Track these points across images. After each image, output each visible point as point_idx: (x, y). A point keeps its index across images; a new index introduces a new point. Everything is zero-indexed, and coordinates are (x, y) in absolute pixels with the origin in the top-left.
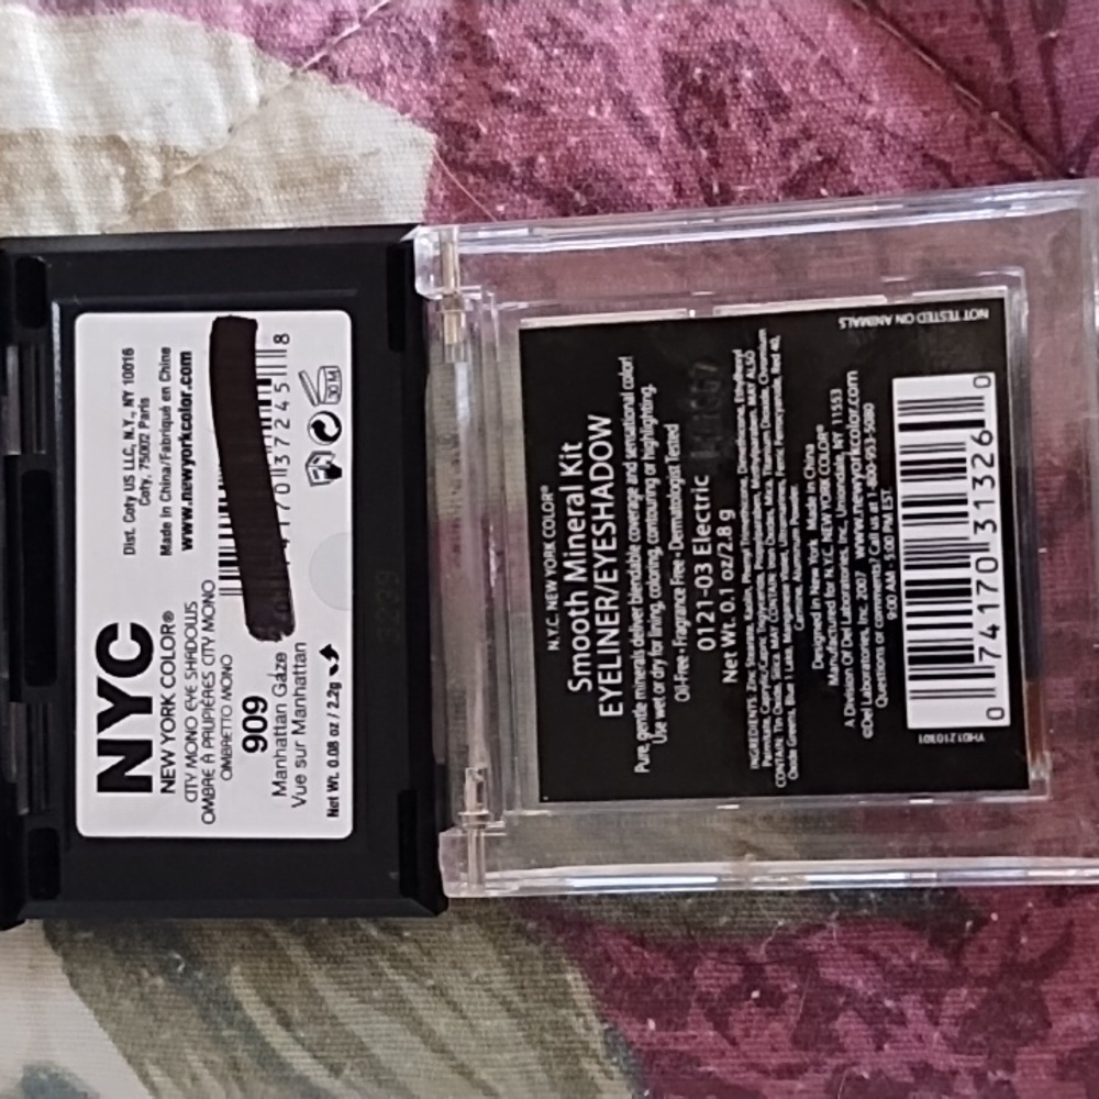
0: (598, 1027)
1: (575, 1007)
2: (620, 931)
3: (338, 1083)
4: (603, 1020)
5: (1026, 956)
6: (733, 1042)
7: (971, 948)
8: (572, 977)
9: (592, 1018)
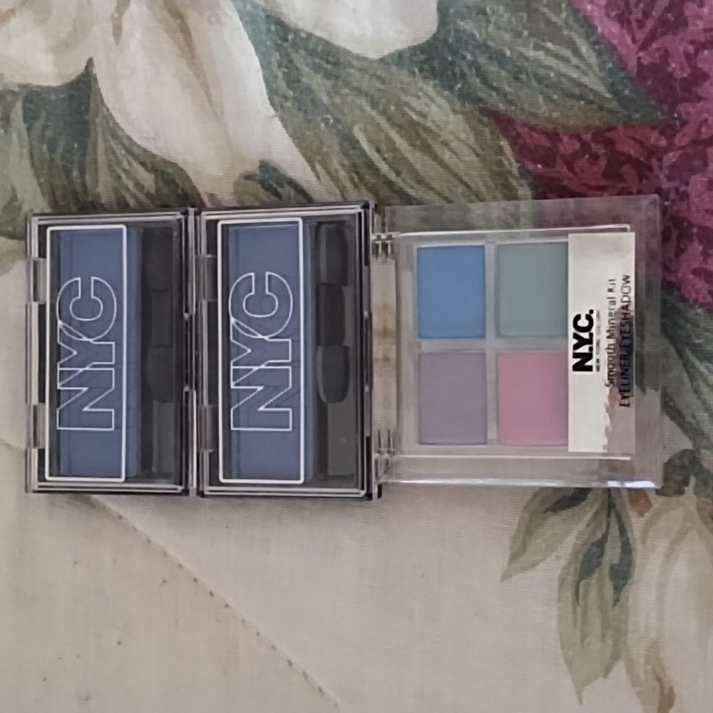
0: (515, 165)
1: (505, 155)
2: (525, 125)
3: (399, 179)
4: (518, 161)
5: (703, 137)
6: (576, 174)
7: (678, 135)
8: (504, 143)
9: (512, 160)
